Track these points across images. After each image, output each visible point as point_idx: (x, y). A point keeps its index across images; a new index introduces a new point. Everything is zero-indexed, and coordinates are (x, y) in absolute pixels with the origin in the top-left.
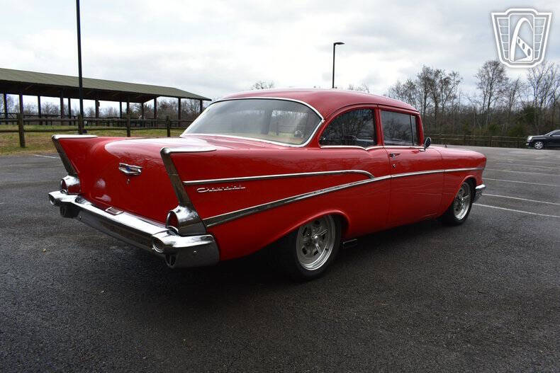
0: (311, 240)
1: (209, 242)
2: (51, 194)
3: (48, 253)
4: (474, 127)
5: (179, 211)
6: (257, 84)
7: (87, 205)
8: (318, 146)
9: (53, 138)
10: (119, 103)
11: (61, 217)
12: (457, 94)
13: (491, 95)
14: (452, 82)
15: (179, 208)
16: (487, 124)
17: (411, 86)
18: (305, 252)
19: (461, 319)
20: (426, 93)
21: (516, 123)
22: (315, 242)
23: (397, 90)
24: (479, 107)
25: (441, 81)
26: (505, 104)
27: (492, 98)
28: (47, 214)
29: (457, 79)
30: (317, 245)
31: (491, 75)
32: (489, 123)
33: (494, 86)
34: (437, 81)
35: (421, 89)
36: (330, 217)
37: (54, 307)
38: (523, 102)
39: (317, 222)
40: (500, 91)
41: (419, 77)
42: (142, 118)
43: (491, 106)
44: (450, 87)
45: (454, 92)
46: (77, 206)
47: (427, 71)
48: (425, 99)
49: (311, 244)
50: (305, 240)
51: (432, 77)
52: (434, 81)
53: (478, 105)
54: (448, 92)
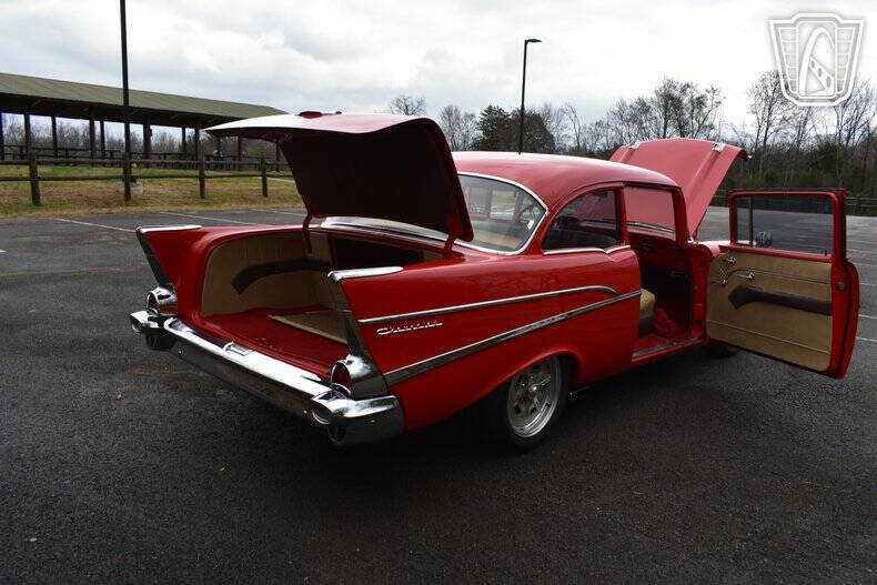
0: (528, 392)
1: (391, 407)
2: (134, 315)
3: (125, 402)
4: (741, 175)
5: (350, 362)
6: (399, 100)
7: (186, 333)
8: (540, 253)
9: (138, 232)
10: (180, 129)
11: (147, 350)
12: (716, 123)
13: (769, 124)
14: (709, 103)
15: (349, 358)
16: (761, 171)
17: (643, 107)
18: (518, 410)
19: (751, 518)
20: (666, 120)
21: (808, 170)
22: (534, 394)
23: (620, 114)
24: (749, 143)
25: (692, 101)
26: (790, 140)
27: (771, 129)
28: (106, 332)
29: (717, 99)
30: (536, 400)
31: (770, 93)
32: (764, 170)
33: (774, 109)
34: (686, 100)
35: (658, 113)
36: (555, 359)
37: (157, 495)
38: (818, 136)
39: (536, 367)
40: (784, 118)
41: (656, 92)
42: (218, 153)
43: (769, 142)
44: (705, 110)
45: (712, 119)
46: (174, 335)
47: (670, 84)
48: (665, 128)
49: (527, 397)
50: (520, 392)
51: (676, 93)
52: (680, 101)
53: (749, 140)
54: (701, 119)
